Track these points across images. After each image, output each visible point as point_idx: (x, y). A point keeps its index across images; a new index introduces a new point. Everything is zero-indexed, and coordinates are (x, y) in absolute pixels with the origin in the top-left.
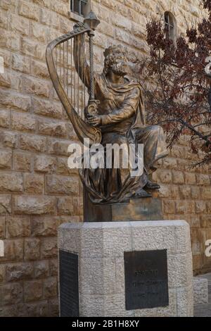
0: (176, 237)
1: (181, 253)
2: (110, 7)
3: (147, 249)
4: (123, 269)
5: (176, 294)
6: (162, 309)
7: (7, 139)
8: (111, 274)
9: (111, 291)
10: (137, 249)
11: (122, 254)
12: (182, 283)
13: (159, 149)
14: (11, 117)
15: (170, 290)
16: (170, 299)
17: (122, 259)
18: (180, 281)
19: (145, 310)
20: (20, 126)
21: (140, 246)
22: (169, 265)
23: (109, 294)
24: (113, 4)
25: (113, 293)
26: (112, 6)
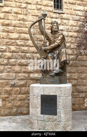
0: (61, 91)
1: (63, 97)
2: (73, 4)
3: (49, 94)
4: (40, 100)
5: (60, 112)
6: (54, 116)
7: (27, 56)
8: (36, 102)
9: (36, 107)
10: (46, 94)
11: (40, 96)
12: (63, 108)
13: (63, 58)
14: (29, 49)
15: (58, 110)
16: (58, 113)
17: (40, 97)
18: (62, 107)
19: (48, 116)
20: (32, 52)
21: (46, 93)
22: (58, 101)
23: (35, 108)
24: (73, 2)
25: (36, 108)
26: (73, 3)
